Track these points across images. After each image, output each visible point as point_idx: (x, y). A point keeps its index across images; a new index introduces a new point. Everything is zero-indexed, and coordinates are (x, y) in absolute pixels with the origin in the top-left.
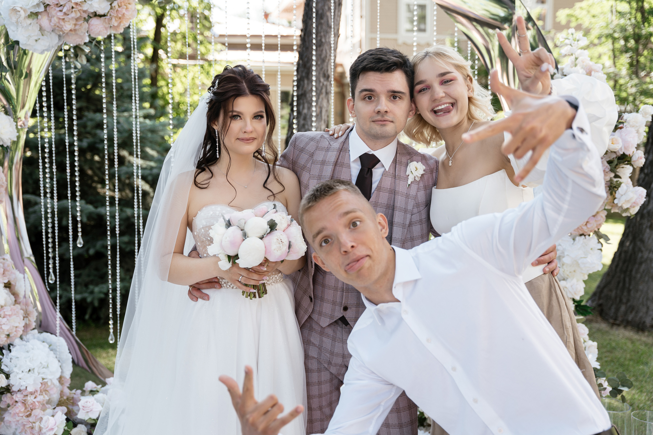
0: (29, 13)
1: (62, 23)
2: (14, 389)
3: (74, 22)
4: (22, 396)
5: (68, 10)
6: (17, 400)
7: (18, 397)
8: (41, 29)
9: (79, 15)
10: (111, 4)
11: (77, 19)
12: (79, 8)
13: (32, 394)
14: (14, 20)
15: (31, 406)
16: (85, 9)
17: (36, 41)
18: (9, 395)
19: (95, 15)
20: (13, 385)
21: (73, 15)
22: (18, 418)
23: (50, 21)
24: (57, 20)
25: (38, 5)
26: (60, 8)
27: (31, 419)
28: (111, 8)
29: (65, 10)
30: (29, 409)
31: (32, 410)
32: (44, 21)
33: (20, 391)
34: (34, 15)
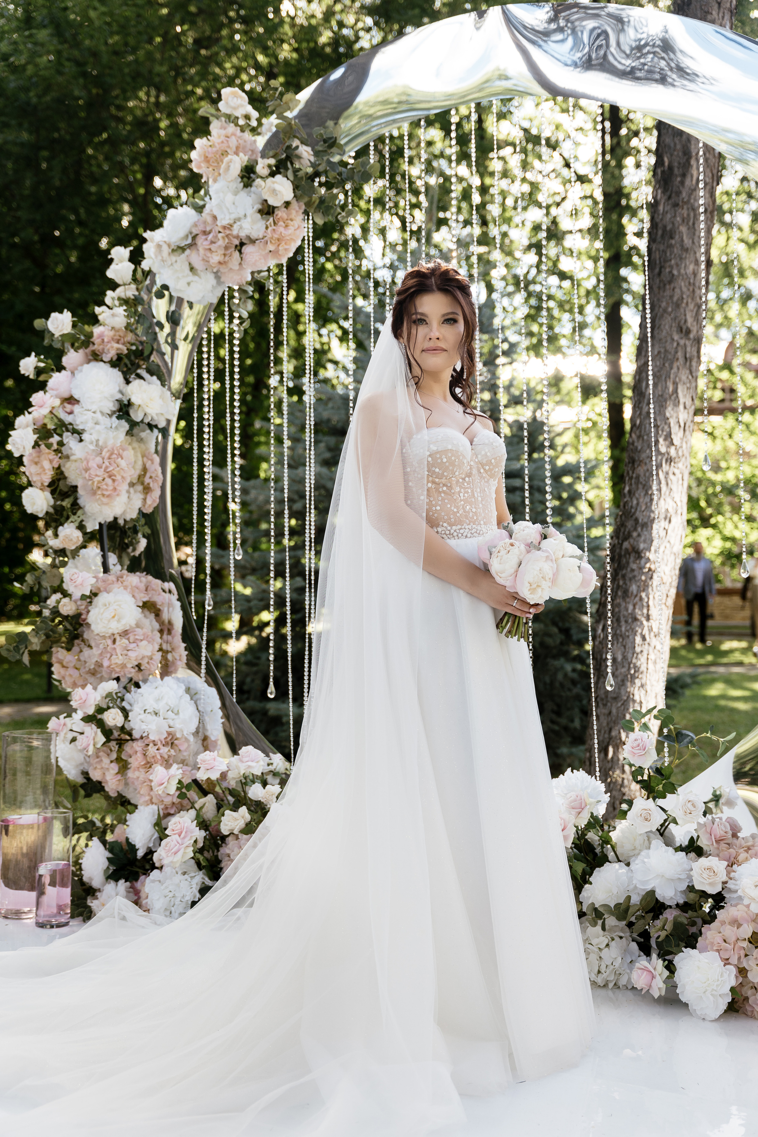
0: (173, 247)
1: (209, 255)
2: (136, 734)
3: (223, 252)
4: (143, 744)
5: (215, 237)
6: (138, 749)
7: (138, 746)
8: (191, 267)
9: (227, 241)
10: (266, 223)
11: (226, 248)
12: (228, 232)
13: (154, 743)
14: (160, 258)
15: (152, 759)
16: (235, 232)
17: (189, 284)
18: (131, 740)
19: (249, 240)
20: (134, 729)
21: (221, 242)
24: (204, 251)
25: (186, 237)
26: (207, 236)
28: (267, 228)
29: (211, 237)
31: (153, 765)
32: (193, 256)
33: (142, 738)
34: (182, 249)
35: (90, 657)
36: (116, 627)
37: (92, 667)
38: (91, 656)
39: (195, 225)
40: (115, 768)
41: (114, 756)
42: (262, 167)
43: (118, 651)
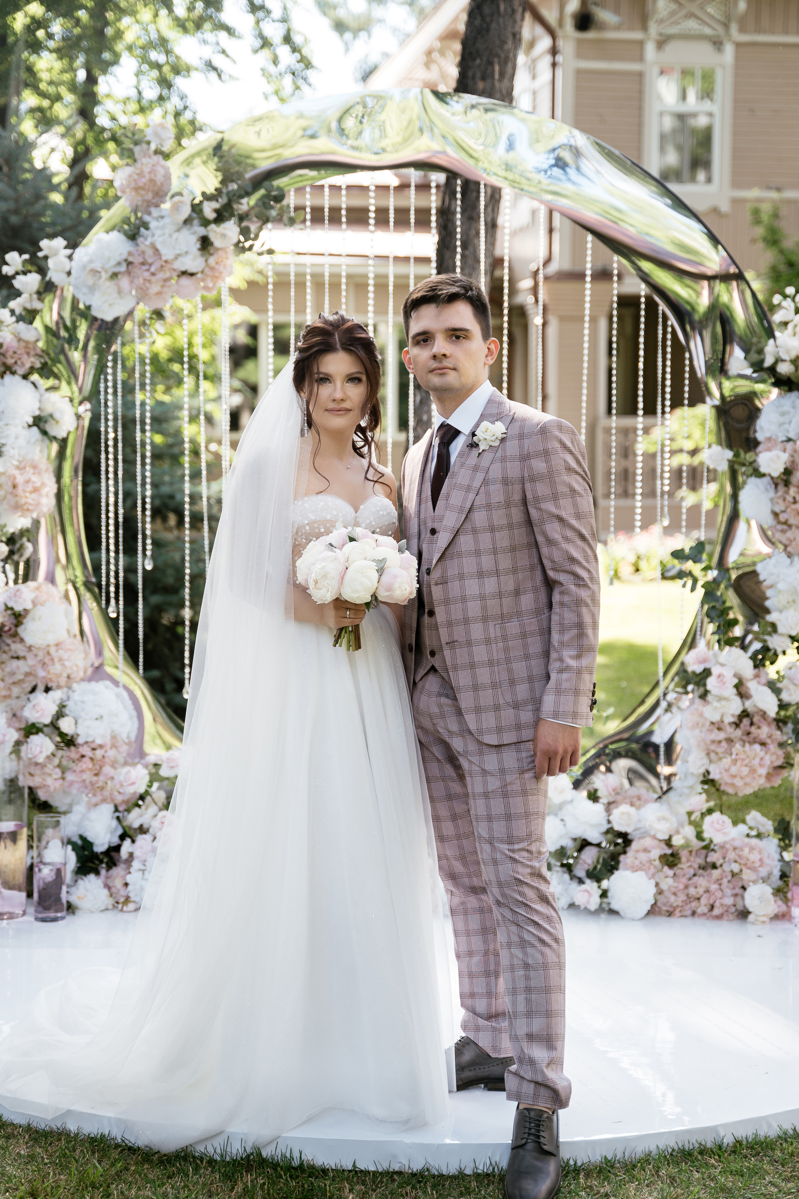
0: (110, 273)
1: (147, 284)
2: (80, 740)
3: (162, 283)
4: (89, 749)
5: (156, 270)
6: (84, 753)
7: (83, 751)
8: (120, 292)
9: (168, 275)
10: (206, 261)
12: (169, 266)
13: (101, 746)
14: (90, 282)
15: (100, 763)
16: (175, 267)
17: (110, 305)
18: (73, 748)
19: (184, 273)
20: (78, 735)
21: (161, 275)
22: (85, 776)
23: (132, 282)
24: (141, 280)
25: (119, 264)
26: (146, 267)
27: (102, 778)
28: (206, 265)
29: (153, 269)
30: (98, 767)
31: (101, 768)
32: (124, 282)
33: (86, 743)
34: (115, 275)
35: (18, 668)
36: (51, 639)
37: (21, 677)
38: (21, 667)
39: (130, 254)
40: (58, 773)
41: (56, 761)
42: (209, 210)
43: (56, 660)
